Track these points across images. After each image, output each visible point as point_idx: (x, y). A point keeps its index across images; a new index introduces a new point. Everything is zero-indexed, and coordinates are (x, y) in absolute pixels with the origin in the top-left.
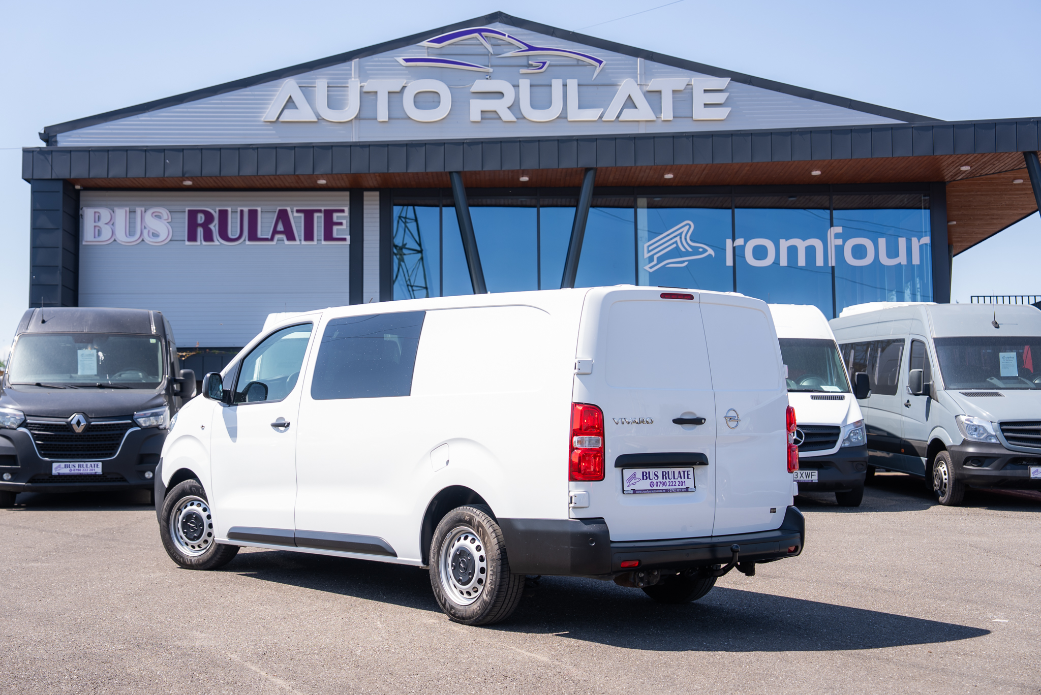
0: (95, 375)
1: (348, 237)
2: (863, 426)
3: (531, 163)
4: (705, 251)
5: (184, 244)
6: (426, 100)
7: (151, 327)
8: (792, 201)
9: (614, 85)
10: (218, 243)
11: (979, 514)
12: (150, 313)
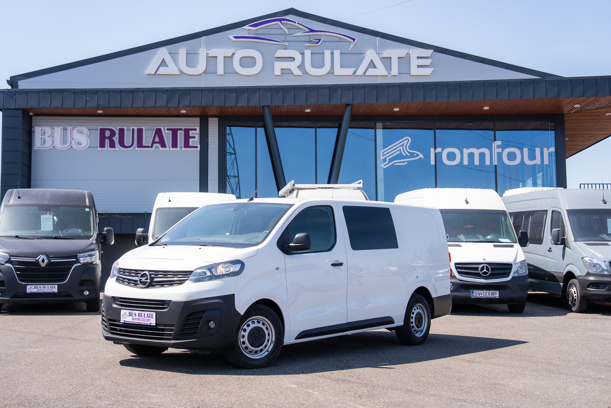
0: (52, 231)
1: (199, 146)
2: (526, 264)
3: (312, 101)
4: (418, 155)
5: (98, 149)
6: (247, 62)
7: (86, 201)
8: (470, 125)
9: (363, 54)
10: (119, 149)
11: (598, 318)
12: (85, 192)
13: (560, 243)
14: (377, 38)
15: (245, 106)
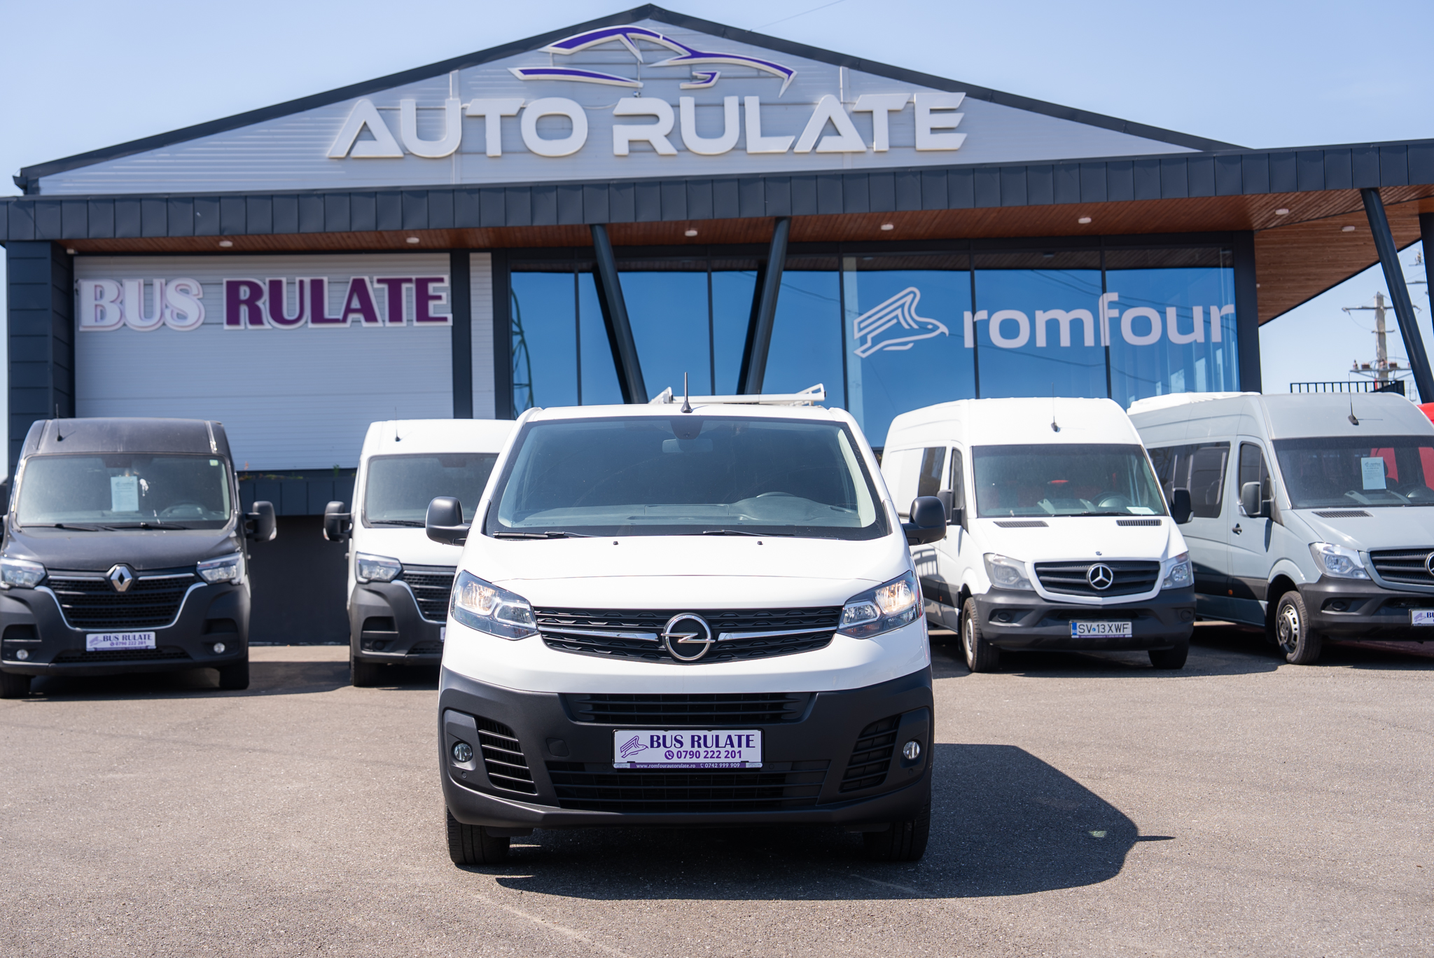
0: (136, 512)
1: (450, 316)
2: (1189, 561)
3: (702, 212)
4: (937, 328)
5: (223, 328)
6: (553, 126)
7: (209, 444)
8: (1048, 259)
9: (810, 104)
10: (269, 327)
11: (1347, 675)
12: (207, 424)
13: (1259, 513)
14: (841, 68)
15: (552, 226)
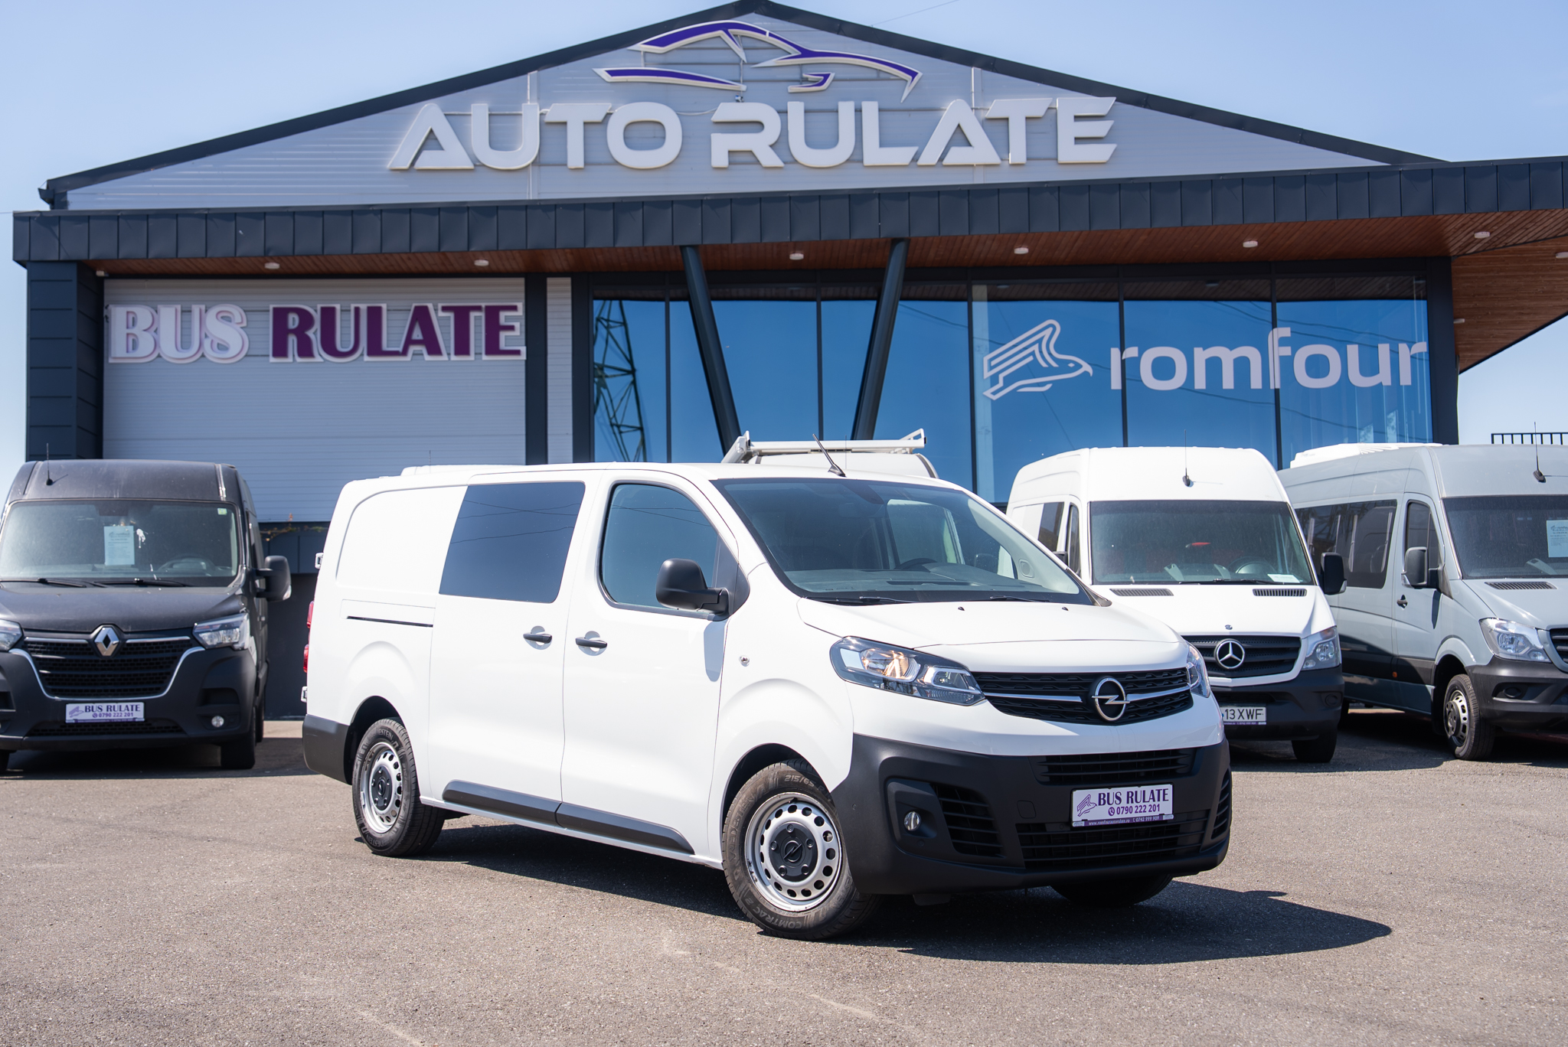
0: (132, 566)
1: (523, 349)
2: (1336, 636)
3: (807, 232)
4: (1079, 366)
5: (268, 361)
6: (644, 134)
7: (219, 490)
8: (1213, 287)
9: (937, 110)
10: (321, 360)
12: (217, 467)
13: (1425, 583)
14: (973, 69)
15: (638, 248)
